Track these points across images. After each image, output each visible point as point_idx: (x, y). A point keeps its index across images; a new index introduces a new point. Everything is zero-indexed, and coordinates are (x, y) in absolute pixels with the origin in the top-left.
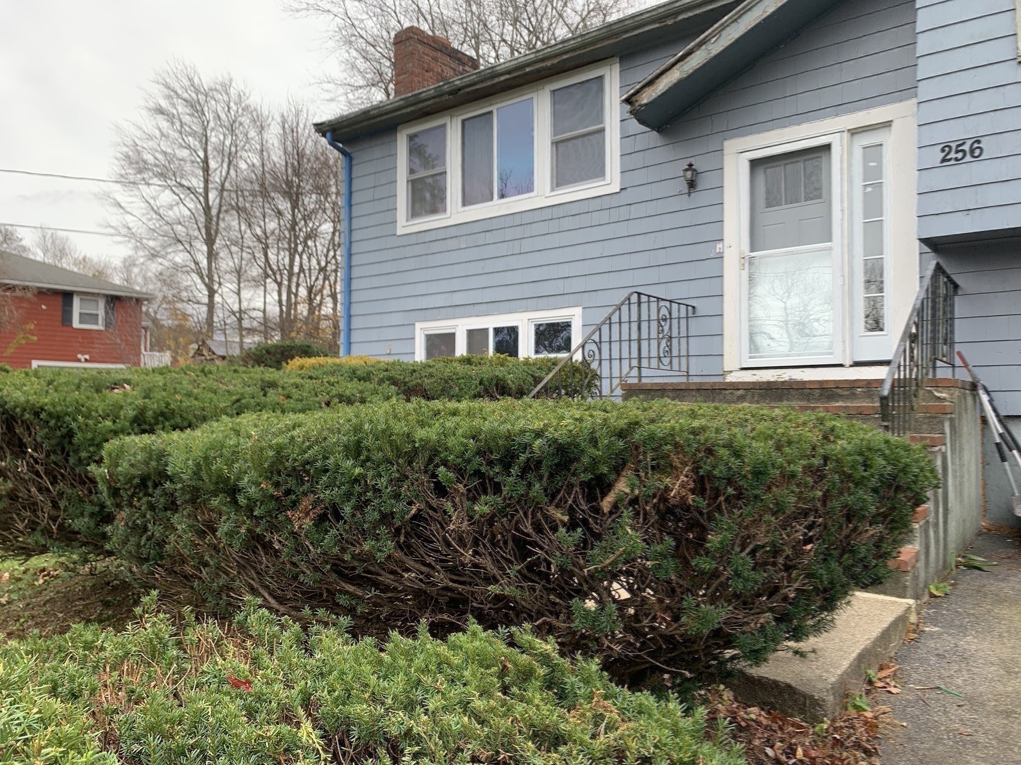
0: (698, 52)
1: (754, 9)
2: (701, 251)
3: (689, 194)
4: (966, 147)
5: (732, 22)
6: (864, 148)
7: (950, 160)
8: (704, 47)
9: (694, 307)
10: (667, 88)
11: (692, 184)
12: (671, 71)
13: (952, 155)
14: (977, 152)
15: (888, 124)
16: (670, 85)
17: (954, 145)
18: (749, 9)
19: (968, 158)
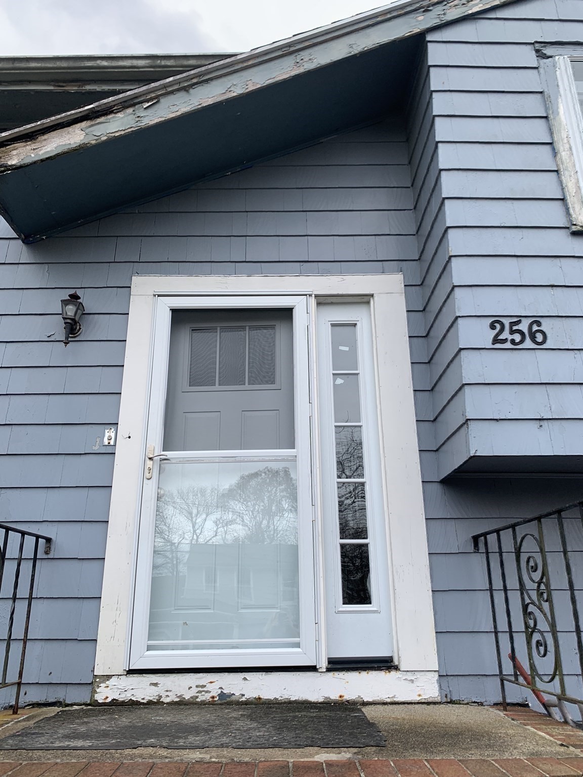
0: (120, 115)
1: (214, 83)
2: (74, 440)
3: (66, 343)
4: (524, 326)
5: (178, 90)
6: (333, 325)
7: (504, 341)
8: (130, 110)
9: (48, 540)
10: (59, 151)
11: (72, 328)
12: (70, 129)
13: (506, 335)
14: (539, 338)
15: (364, 300)
16: (65, 149)
17: (506, 322)
18: (207, 81)
19: (528, 343)
